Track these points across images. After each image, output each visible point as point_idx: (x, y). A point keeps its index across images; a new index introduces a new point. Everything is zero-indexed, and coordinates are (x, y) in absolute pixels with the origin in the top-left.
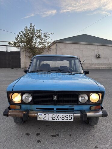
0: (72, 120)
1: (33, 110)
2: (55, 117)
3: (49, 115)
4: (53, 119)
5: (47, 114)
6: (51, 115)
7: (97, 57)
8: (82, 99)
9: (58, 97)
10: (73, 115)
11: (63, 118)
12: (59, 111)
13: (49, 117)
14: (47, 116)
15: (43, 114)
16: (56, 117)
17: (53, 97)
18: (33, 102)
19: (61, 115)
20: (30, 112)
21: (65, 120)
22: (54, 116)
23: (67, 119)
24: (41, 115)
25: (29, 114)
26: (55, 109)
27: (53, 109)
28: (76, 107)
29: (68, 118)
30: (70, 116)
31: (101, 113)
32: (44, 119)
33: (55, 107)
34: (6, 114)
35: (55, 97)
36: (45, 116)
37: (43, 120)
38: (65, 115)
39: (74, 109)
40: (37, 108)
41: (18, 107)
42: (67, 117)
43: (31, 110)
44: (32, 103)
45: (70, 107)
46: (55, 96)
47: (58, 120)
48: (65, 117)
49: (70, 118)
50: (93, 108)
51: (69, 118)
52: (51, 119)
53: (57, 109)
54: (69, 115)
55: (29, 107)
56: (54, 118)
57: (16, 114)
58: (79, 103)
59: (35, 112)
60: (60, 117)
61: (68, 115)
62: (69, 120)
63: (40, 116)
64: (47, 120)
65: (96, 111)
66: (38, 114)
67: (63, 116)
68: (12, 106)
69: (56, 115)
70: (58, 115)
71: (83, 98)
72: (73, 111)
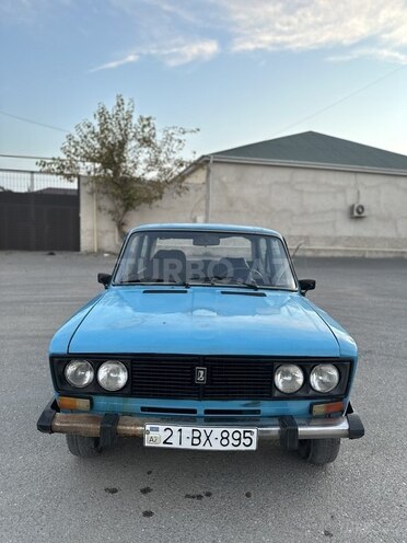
0: (253, 447)
1: (131, 415)
2: (199, 438)
3: (180, 430)
4: (193, 444)
5: (175, 429)
6: (187, 430)
7: (356, 214)
8: (284, 382)
9: (209, 375)
10: (255, 430)
11: (225, 442)
12: (214, 418)
13: (180, 436)
14: (176, 434)
15: (162, 428)
16: (203, 438)
17: (193, 375)
18: (130, 390)
19: (217, 431)
20: (122, 419)
21: (230, 447)
22: (197, 434)
23: (236, 443)
24: (157, 430)
25: (120, 427)
26: (201, 412)
27: (194, 411)
28: (267, 407)
29: (239, 439)
30: (247, 434)
31: (344, 426)
32: (165, 442)
33: (200, 406)
34: (45, 426)
35: (201, 376)
36: (169, 432)
37: (162, 445)
38: (231, 430)
39: (259, 411)
40: (143, 409)
41: (83, 403)
42: (237, 436)
43: (125, 414)
44: (126, 391)
45: (246, 405)
46: (202, 372)
47: (207, 447)
48: (230, 438)
49: (247, 442)
50: (319, 409)
51: (243, 440)
52: (187, 445)
53: (207, 412)
54: (245, 432)
55: (117, 403)
56: (196, 441)
57: (81, 425)
58: (276, 394)
59: (136, 420)
60: (216, 438)
61: (241, 430)
62: (242, 448)
63: (152, 434)
64: (176, 445)
65: (329, 418)
66: (148, 427)
67: (225, 435)
68: (67, 401)
69: (201, 430)
70: (208, 430)
71: (289, 378)
72: (257, 420)
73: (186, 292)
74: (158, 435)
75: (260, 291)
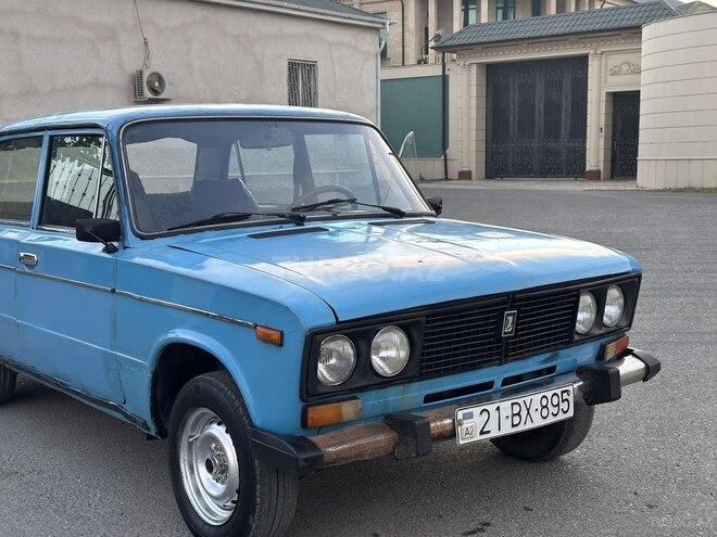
0: (571, 414)
2: (519, 414)
3: (498, 409)
4: (513, 426)
5: (491, 408)
6: (506, 406)
9: (518, 322)
10: (570, 388)
11: (545, 413)
13: (499, 418)
14: (494, 415)
15: (476, 410)
16: (524, 413)
17: (501, 324)
18: (420, 365)
19: (535, 399)
21: (551, 420)
22: (516, 410)
23: (556, 410)
24: (471, 416)
29: (558, 405)
30: (565, 395)
32: (482, 433)
35: (509, 324)
37: (478, 438)
38: (549, 394)
39: (555, 367)
41: (352, 407)
42: (555, 401)
45: (545, 362)
46: (509, 319)
47: (529, 426)
48: (550, 406)
50: (611, 349)
51: (561, 405)
52: (506, 428)
53: (505, 382)
54: (562, 392)
56: (516, 420)
58: (576, 337)
60: (536, 410)
61: (558, 391)
62: (561, 416)
63: (467, 424)
64: (494, 432)
66: (460, 415)
67: (544, 402)
69: (520, 401)
70: (528, 399)
74: (474, 423)
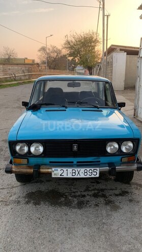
0: (98, 176)
1: (45, 165)
3: (67, 170)
4: (72, 175)
5: (65, 169)
6: (70, 170)
8: (111, 149)
9: (79, 147)
10: (98, 169)
11: (86, 174)
12: (80, 165)
13: (67, 173)
14: (65, 172)
15: (59, 169)
16: (77, 173)
17: (72, 147)
18: (45, 154)
19: (82, 170)
20: (42, 167)
21: (88, 176)
22: (74, 171)
23: (91, 174)
24: (57, 170)
25: (41, 170)
26: (75, 162)
27: (73, 162)
28: (103, 160)
30: (95, 171)
31: (135, 166)
32: (61, 175)
33: (75, 160)
34: (9, 171)
35: (75, 148)
36: (62, 171)
37: (59, 176)
38: (88, 169)
39: (99, 161)
40: (50, 162)
41: (24, 161)
42: (91, 171)
43: (42, 165)
44: (43, 155)
45: (94, 159)
46: (76, 146)
47: (79, 176)
48: (88, 172)
49: (95, 174)
50: (125, 160)
51: (93, 173)
52: (70, 176)
53: (78, 162)
55: (39, 161)
56: (74, 174)
57: (23, 170)
58: (107, 154)
59: (48, 167)
60: (82, 173)
61: (93, 169)
62: (93, 176)
63: (55, 172)
64: (65, 176)
65: (129, 163)
66: (53, 169)
67: (86, 171)
68: (18, 160)
69: (76, 169)
70: (79, 170)
71: (112, 147)
72: (99, 164)
73: (65, 110)
74: (58, 172)
75: (100, 109)
